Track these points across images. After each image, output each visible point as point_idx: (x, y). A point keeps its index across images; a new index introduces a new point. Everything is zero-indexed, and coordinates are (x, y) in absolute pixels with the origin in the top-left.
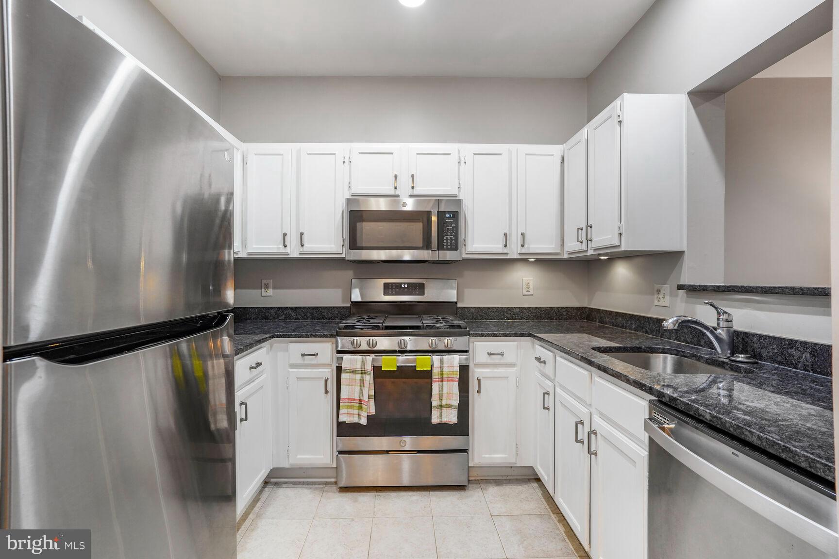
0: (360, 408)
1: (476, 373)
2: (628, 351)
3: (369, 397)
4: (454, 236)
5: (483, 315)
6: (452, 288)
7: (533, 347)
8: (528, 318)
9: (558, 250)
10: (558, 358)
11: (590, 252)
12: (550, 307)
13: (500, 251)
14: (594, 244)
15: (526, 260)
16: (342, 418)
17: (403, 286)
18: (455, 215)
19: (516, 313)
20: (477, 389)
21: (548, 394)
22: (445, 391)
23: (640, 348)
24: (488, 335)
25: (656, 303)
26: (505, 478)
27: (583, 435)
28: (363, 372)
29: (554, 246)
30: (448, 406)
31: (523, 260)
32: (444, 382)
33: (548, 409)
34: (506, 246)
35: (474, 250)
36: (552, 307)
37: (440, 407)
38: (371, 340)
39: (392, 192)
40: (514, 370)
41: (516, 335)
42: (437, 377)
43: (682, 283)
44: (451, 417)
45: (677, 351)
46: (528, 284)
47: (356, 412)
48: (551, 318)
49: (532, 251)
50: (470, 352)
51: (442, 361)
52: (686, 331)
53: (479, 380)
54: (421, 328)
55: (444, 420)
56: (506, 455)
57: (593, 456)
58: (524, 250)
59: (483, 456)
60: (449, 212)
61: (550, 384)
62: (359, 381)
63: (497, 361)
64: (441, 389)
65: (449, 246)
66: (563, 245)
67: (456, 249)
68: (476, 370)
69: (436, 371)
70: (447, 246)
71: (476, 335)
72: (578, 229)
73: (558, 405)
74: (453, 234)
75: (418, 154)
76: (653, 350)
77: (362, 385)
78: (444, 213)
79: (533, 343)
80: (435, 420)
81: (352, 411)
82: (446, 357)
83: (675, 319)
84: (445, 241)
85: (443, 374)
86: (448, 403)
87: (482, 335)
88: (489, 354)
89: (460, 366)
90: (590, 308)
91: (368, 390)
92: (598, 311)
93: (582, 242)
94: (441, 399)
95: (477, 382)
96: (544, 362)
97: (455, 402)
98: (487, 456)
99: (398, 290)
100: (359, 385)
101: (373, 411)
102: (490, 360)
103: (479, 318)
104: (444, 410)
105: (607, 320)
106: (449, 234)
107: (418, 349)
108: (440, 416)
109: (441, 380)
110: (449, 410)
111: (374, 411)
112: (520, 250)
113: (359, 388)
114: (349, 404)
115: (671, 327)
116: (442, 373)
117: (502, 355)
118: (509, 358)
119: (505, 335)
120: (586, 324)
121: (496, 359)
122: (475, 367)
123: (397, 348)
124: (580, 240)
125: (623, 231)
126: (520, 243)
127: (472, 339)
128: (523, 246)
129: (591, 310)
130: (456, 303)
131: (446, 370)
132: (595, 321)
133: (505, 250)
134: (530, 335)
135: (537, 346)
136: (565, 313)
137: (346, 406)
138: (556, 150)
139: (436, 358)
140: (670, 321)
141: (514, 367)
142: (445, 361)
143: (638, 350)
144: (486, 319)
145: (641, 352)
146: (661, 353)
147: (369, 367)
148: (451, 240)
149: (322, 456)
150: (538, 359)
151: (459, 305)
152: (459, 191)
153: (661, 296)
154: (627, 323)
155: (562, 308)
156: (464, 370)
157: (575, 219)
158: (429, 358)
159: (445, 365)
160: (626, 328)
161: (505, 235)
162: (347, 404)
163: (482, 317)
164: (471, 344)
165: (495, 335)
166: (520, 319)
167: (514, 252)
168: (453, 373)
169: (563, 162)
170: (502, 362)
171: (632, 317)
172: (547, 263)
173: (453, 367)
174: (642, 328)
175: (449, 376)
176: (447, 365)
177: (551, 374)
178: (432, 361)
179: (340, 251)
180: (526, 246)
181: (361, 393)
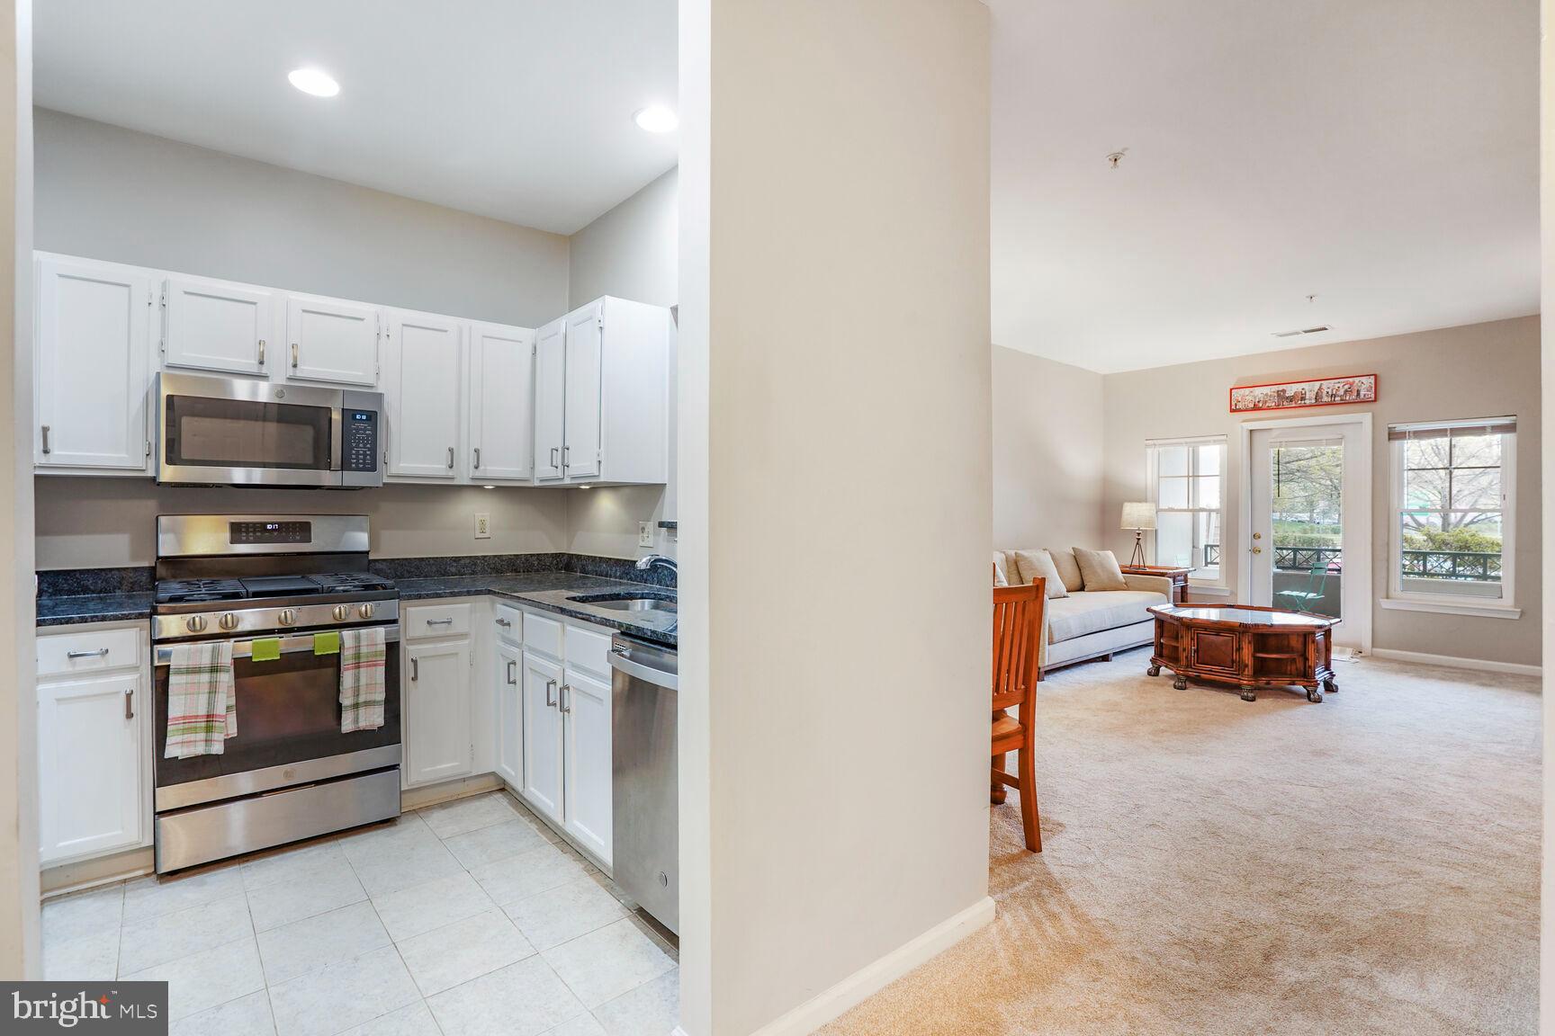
0: (209, 730)
1: (409, 652)
2: (606, 600)
3: (228, 708)
4: (369, 449)
5: (412, 570)
6: (362, 530)
7: (493, 608)
8: (483, 571)
9: (526, 475)
10: (525, 615)
11: (567, 481)
12: (515, 555)
13: (443, 473)
14: (571, 471)
15: (481, 487)
16: (170, 752)
17: (269, 527)
18: (372, 417)
19: (465, 566)
20: (412, 675)
21: (514, 663)
22: (363, 681)
23: (619, 595)
24: (428, 596)
25: (642, 544)
26: (455, 798)
27: (555, 697)
28: (214, 669)
29: (520, 469)
30: (368, 704)
31: (477, 488)
32: (361, 669)
33: (515, 683)
34: (451, 467)
35: (401, 472)
36: (518, 555)
37: (356, 706)
38: (229, 617)
39: (254, 369)
40: (466, 642)
41: (469, 593)
42: (350, 662)
43: (664, 519)
44: (374, 718)
45: (655, 595)
46: (483, 522)
47: (202, 736)
48: (516, 571)
49: (489, 475)
50: (401, 621)
51: (358, 638)
52: (666, 572)
53: (415, 662)
54: (320, 590)
55: (363, 724)
56: (457, 764)
57: (566, 713)
58: (478, 474)
59: (423, 770)
60: (361, 412)
61: (516, 650)
62: (207, 686)
63: (441, 633)
64: (357, 679)
65: (361, 464)
66: (533, 468)
67: (374, 469)
68: (410, 648)
69: (348, 654)
70: (357, 463)
71: (410, 598)
72: (552, 449)
73: (527, 671)
74: (368, 446)
75: (304, 311)
76: (631, 597)
77: (213, 689)
78: (354, 413)
79: (493, 603)
80: (347, 725)
81: (192, 737)
82: (364, 631)
83: (649, 558)
84: (354, 456)
85: (359, 658)
86: (368, 699)
87: (419, 597)
88: (428, 622)
89: (387, 644)
90: (569, 554)
91: (225, 699)
92: (579, 557)
93: (557, 467)
94: (357, 692)
95: (411, 665)
96: (509, 624)
97: (380, 695)
98: (429, 769)
99: (258, 534)
100: (207, 690)
101: (233, 731)
102: (429, 632)
103: (406, 574)
104: (362, 711)
105: (590, 568)
106: (361, 445)
107: (315, 624)
108: (356, 720)
109: (357, 666)
110: (371, 710)
111: (236, 730)
112: (473, 473)
113: (206, 696)
114: (187, 726)
115: (643, 567)
116: (357, 656)
117: (449, 623)
118: (459, 626)
119: (453, 595)
120: (563, 576)
121: (440, 630)
122: (408, 644)
123: (278, 626)
124: (554, 464)
125: (602, 458)
126: (473, 463)
127: (404, 603)
128: (476, 468)
129: (571, 556)
130: (367, 553)
131: (364, 650)
132: (576, 572)
133: (450, 473)
134: (490, 592)
135: (499, 606)
136: (536, 563)
137: (178, 730)
138: (526, 334)
139: (347, 634)
140: (644, 560)
141: (466, 639)
142: (363, 638)
143: (617, 597)
144: (419, 576)
145: (619, 599)
146: (640, 598)
147: (227, 660)
148: (365, 455)
149: (120, 832)
150: (501, 622)
151: (371, 557)
152: (378, 379)
153: (645, 535)
154: (611, 570)
155: (532, 555)
156: (392, 648)
157: (548, 438)
158: (335, 636)
159: (363, 643)
160: (611, 576)
161: (451, 450)
162: (181, 726)
163: (411, 574)
164: (402, 612)
165: (439, 596)
166: (472, 574)
167: (463, 476)
168: (376, 654)
169: (534, 354)
170: (449, 632)
171: (617, 561)
172: (511, 492)
173: (376, 645)
174: (627, 574)
175: (370, 659)
176: (366, 643)
177: (517, 638)
178: (342, 639)
179: (140, 464)
180: (481, 468)
181: (211, 703)
